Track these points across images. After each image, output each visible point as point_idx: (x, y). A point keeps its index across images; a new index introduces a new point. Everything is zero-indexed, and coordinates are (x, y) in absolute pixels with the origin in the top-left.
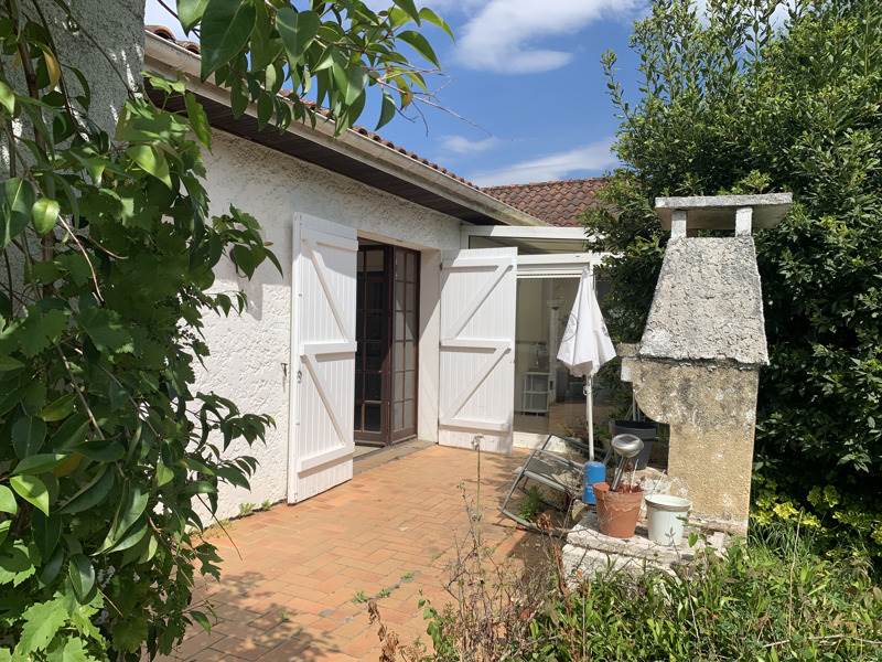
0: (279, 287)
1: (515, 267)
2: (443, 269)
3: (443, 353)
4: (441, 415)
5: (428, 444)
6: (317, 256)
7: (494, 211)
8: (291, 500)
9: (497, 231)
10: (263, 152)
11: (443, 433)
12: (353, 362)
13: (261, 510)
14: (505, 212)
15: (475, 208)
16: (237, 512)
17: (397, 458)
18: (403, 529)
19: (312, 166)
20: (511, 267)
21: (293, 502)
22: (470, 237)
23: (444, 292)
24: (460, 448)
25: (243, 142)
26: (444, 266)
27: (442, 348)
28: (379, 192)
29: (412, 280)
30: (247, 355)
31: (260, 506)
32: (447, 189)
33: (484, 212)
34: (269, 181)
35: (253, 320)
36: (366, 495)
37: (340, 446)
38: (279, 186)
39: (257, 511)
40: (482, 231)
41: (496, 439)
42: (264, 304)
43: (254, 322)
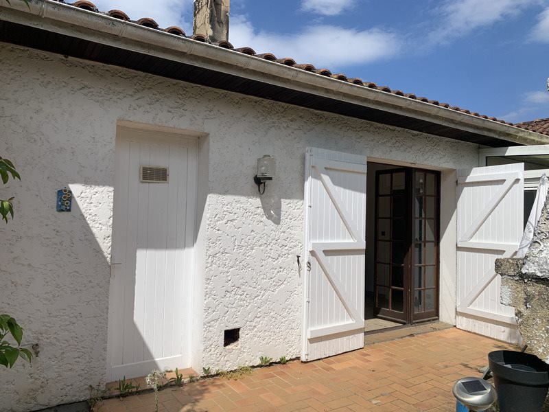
0: (296, 201)
1: (522, 181)
2: (459, 185)
3: (459, 253)
4: (458, 304)
5: (447, 326)
6: (326, 178)
7: (508, 135)
8: (303, 359)
9: (511, 151)
10: (283, 107)
11: (460, 318)
12: (363, 257)
13: (279, 363)
14: (521, 134)
15: (486, 133)
16: (258, 362)
17: (412, 335)
18: (374, 402)
19: (326, 113)
20: (517, 180)
21: (304, 360)
22: (487, 157)
23: (460, 203)
24: (475, 333)
25: (266, 102)
26: (459, 182)
27: (458, 249)
28: (391, 127)
29: (433, 194)
30: (268, 249)
31: (279, 360)
32: (452, 120)
33: (497, 137)
34: (287, 126)
35: (272, 223)
36: (367, 364)
37: (351, 321)
38: (296, 130)
39: (275, 363)
40: (498, 152)
41: (507, 330)
42: (283, 213)
43: (273, 226)
